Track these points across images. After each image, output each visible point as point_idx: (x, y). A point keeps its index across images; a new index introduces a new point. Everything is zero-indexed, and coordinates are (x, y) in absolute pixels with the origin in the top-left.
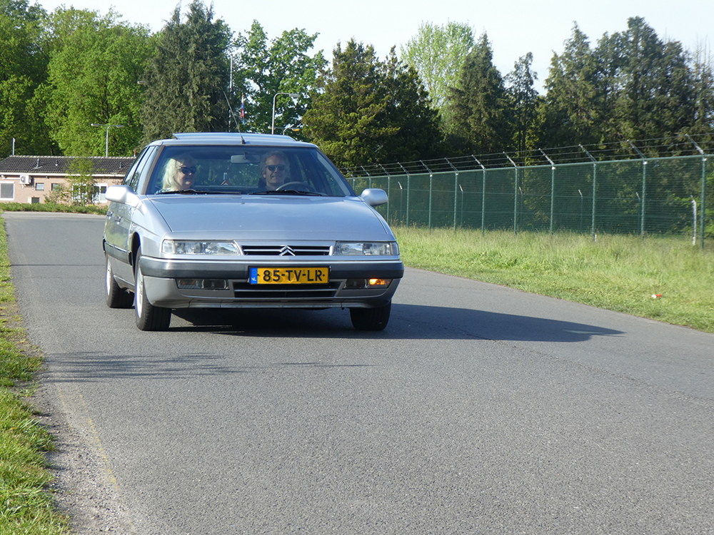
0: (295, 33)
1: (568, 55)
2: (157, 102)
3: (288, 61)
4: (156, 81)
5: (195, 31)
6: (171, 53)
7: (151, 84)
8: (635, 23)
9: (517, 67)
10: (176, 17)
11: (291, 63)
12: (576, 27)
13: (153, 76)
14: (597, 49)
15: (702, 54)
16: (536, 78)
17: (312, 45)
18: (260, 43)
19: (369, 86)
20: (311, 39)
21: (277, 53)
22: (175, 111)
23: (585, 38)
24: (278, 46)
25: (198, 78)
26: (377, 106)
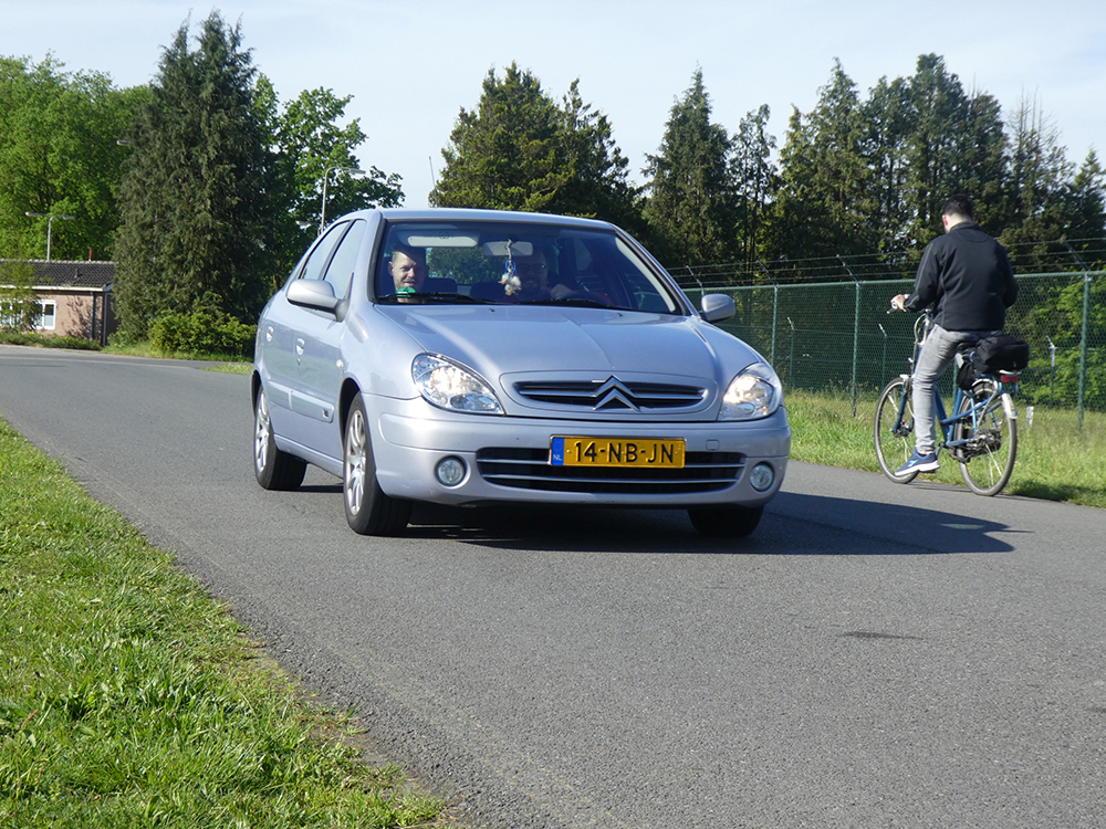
0: (319, 94)
1: (825, 111)
2: (148, 174)
3: (309, 132)
4: (148, 140)
5: (213, 62)
6: (173, 98)
7: (138, 144)
8: (928, 62)
9: (744, 127)
10: (181, 41)
11: (312, 135)
12: (838, 67)
13: (143, 132)
14: (868, 102)
15: (1030, 116)
16: (773, 146)
17: (341, 113)
18: (270, 107)
19: (545, 142)
20: (341, 102)
21: (294, 122)
22: (180, 187)
23: (853, 85)
24: (294, 112)
25: (217, 137)
26: (559, 176)
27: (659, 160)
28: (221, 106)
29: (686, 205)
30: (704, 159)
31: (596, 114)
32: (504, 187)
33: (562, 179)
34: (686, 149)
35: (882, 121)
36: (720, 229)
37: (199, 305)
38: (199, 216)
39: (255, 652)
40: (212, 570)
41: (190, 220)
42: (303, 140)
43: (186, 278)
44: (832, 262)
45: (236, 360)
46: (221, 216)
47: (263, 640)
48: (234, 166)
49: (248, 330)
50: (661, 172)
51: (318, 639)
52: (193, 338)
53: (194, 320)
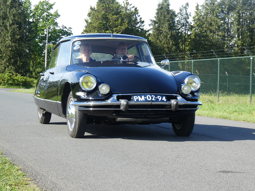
0: (45, 2)
1: (207, 4)
3: (42, 14)
9: (181, 10)
11: (43, 15)
14: (220, 1)
16: (190, 16)
17: (52, 8)
18: (29, 6)
19: (118, 16)
20: (52, 5)
21: (37, 11)
24: (37, 8)
25: (12, 16)
26: (122, 27)
27: (154, 21)
28: (13, 7)
29: (163, 35)
30: (168, 21)
31: (134, 7)
32: (105, 31)
33: (123, 28)
34: (163, 17)
35: (225, 7)
36: (174, 43)
37: (8, 70)
38: (7, 42)
39: (29, 182)
40: (14, 156)
41: (4, 43)
42: (40, 17)
43: (3, 62)
44: (210, 52)
45: (20, 88)
46: (14, 42)
47: (32, 178)
48: (18, 26)
49: (23, 78)
50: (155, 25)
51: (49, 177)
52: (6, 81)
53: (6, 75)
